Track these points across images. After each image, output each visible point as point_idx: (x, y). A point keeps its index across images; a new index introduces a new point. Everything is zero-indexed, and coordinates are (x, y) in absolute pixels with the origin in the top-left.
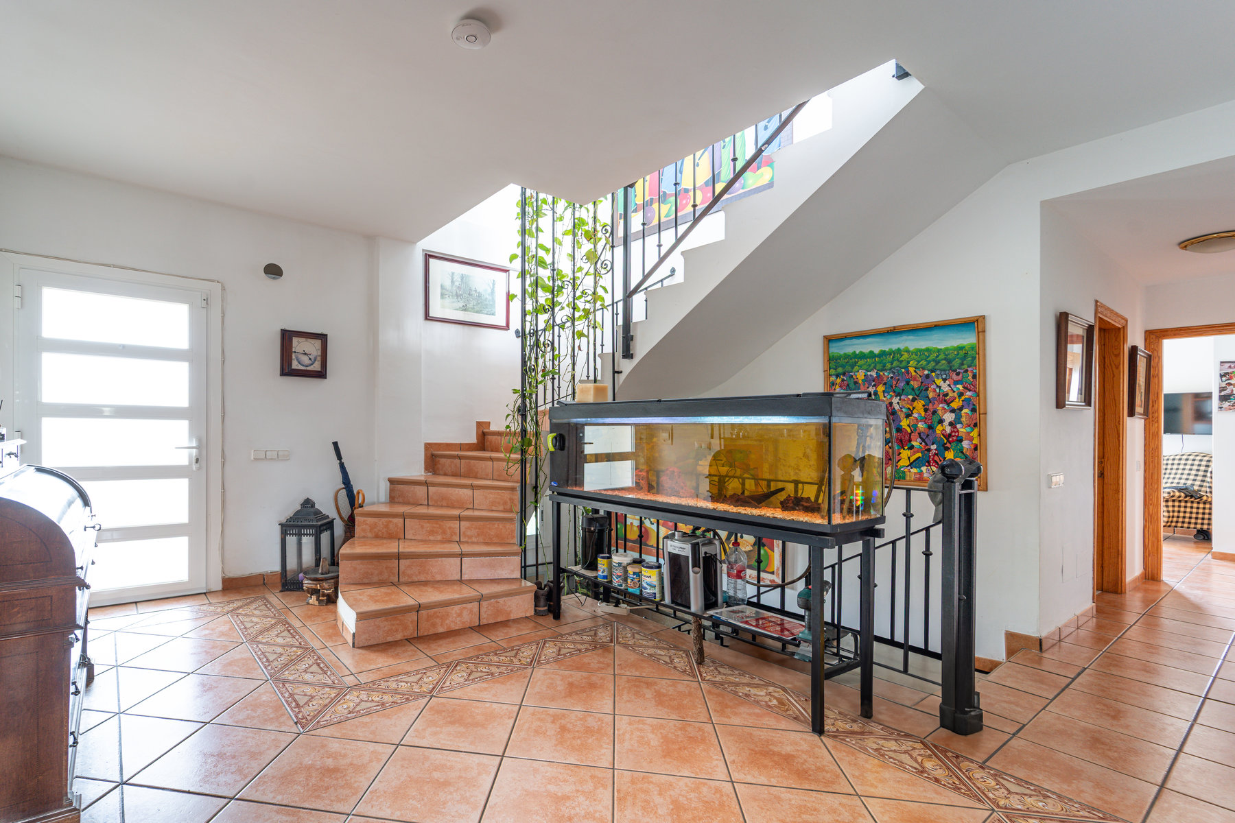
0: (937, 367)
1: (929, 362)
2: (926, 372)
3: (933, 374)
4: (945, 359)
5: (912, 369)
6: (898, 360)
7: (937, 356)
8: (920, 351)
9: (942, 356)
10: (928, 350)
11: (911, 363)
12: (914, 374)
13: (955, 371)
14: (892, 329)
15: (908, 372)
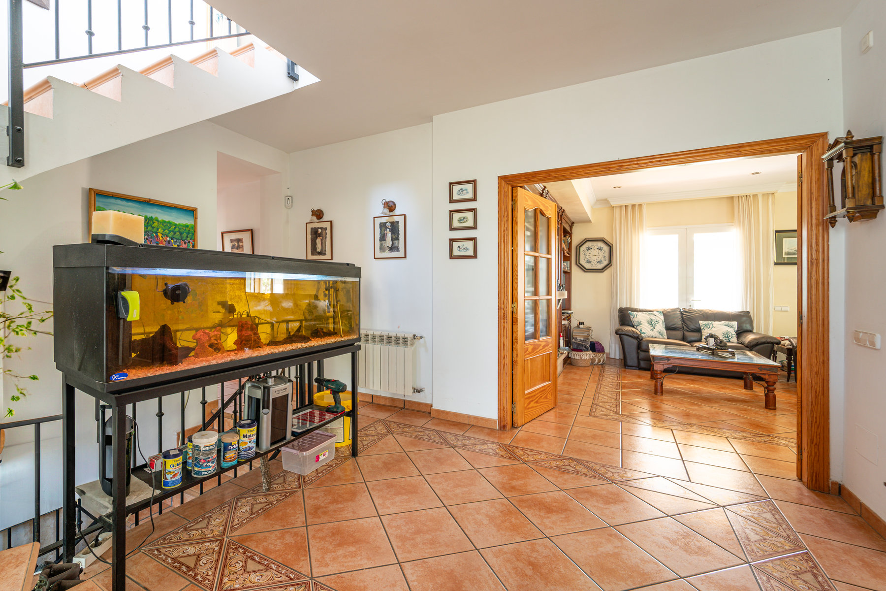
0: (174, 236)
1: (170, 232)
2: (168, 239)
3: (172, 241)
4: (179, 232)
5: (160, 235)
6: (151, 226)
7: (175, 229)
8: (165, 222)
9: (177, 229)
10: (169, 223)
11: (160, 230)
12: (161, 238)
13: (184, 241)
14: (148, 200)
15: (157, 236)
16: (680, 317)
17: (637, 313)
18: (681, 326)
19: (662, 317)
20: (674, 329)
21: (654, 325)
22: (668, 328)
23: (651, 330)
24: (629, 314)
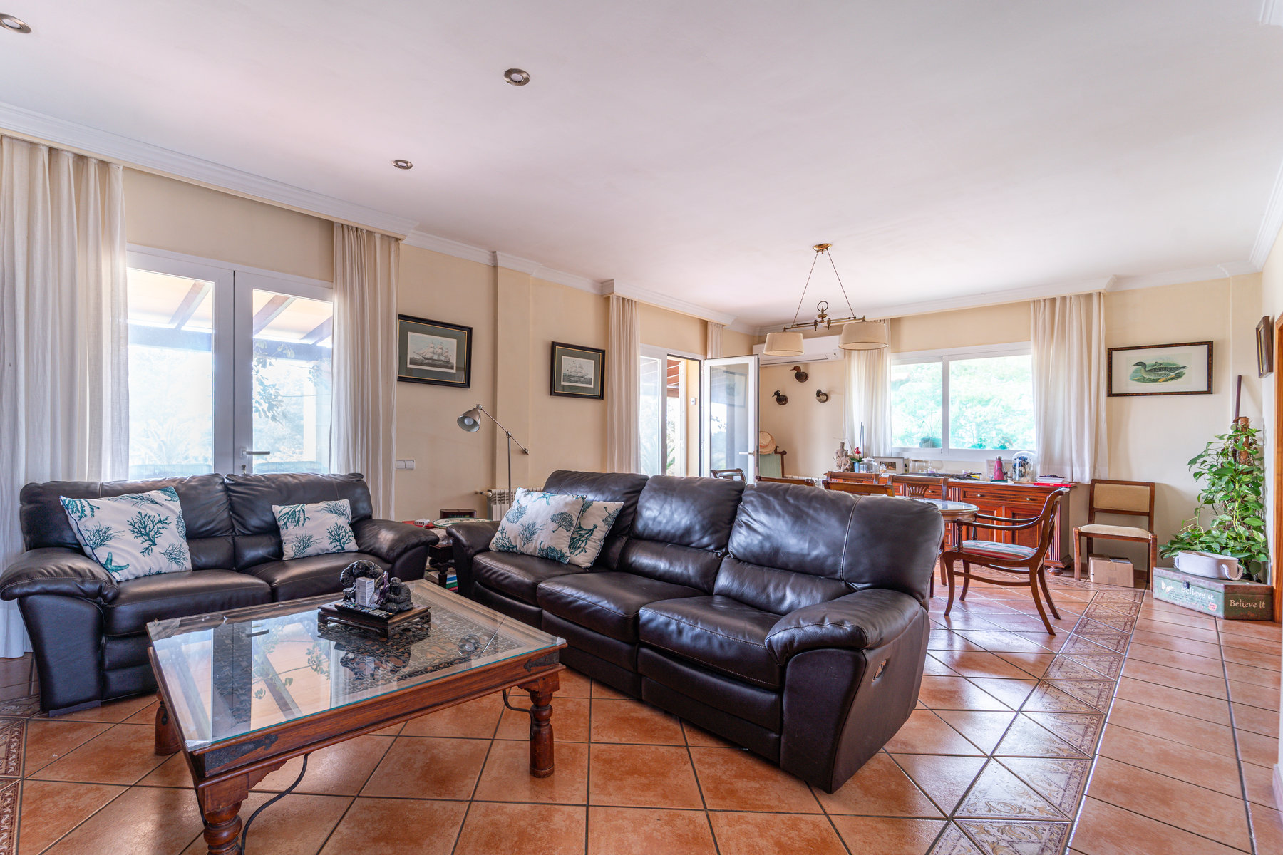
16: (224, 500)
17: (94, 502)
18: (226, 524)
19: (176, 506)
20: (210, 535)
21: (152, 534)
22: (192, 536)
23: (146, 551)
24: (62, 509)
